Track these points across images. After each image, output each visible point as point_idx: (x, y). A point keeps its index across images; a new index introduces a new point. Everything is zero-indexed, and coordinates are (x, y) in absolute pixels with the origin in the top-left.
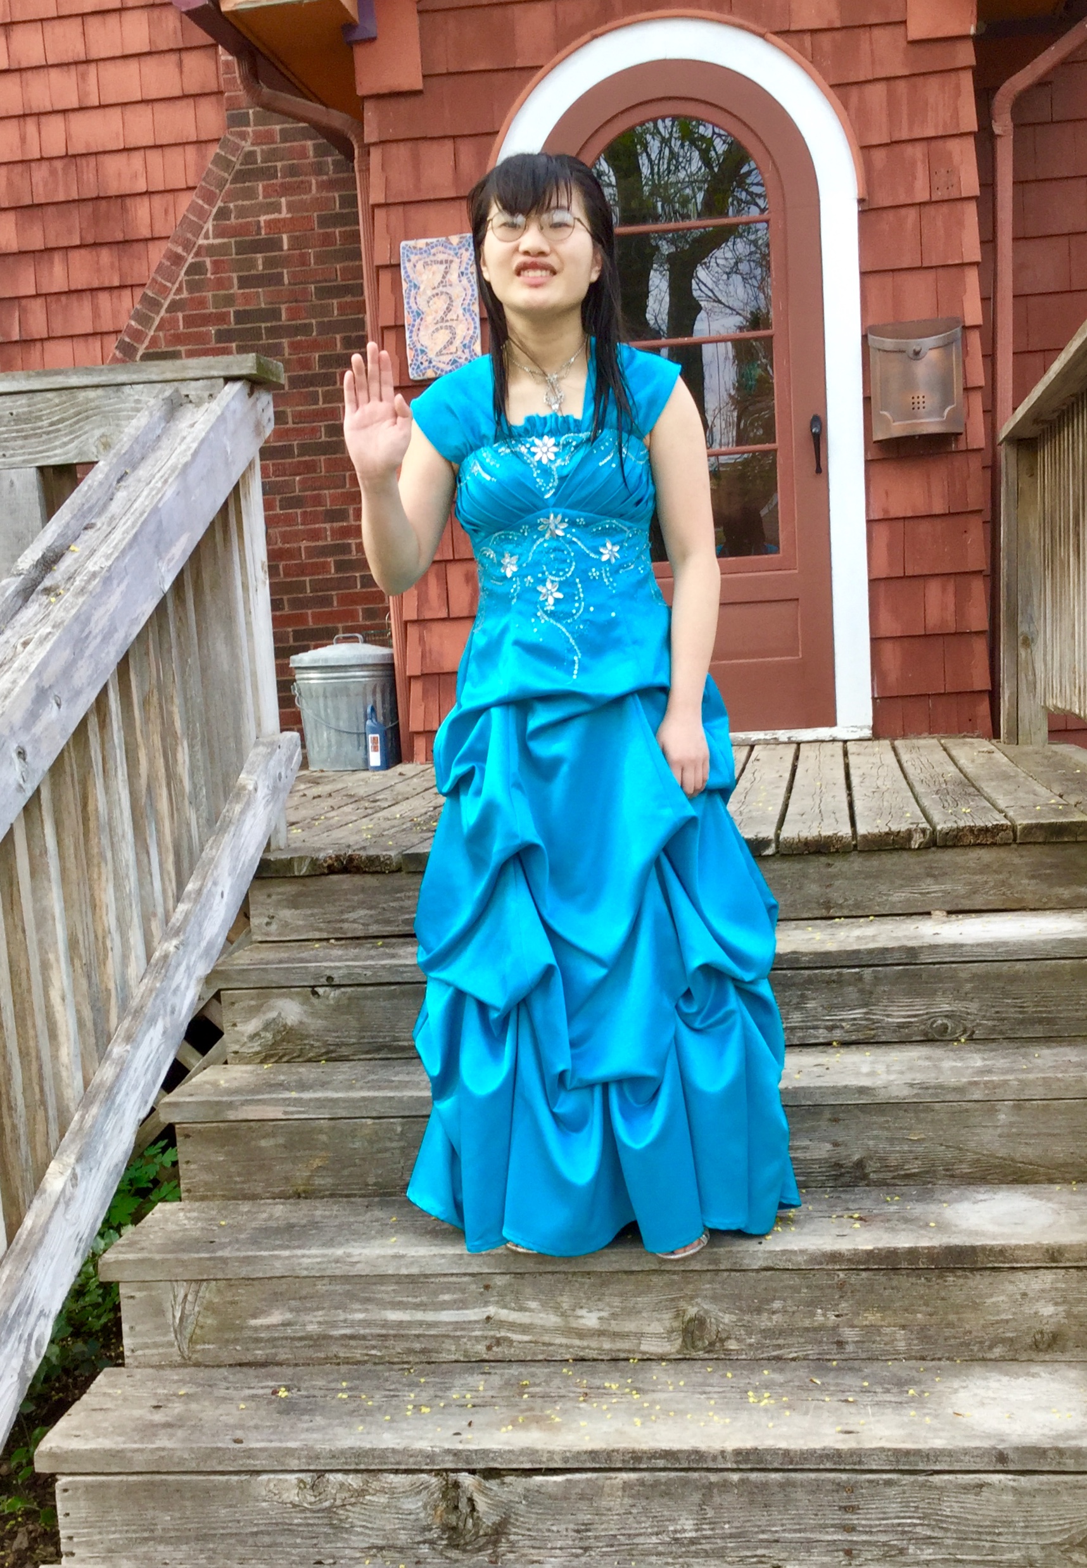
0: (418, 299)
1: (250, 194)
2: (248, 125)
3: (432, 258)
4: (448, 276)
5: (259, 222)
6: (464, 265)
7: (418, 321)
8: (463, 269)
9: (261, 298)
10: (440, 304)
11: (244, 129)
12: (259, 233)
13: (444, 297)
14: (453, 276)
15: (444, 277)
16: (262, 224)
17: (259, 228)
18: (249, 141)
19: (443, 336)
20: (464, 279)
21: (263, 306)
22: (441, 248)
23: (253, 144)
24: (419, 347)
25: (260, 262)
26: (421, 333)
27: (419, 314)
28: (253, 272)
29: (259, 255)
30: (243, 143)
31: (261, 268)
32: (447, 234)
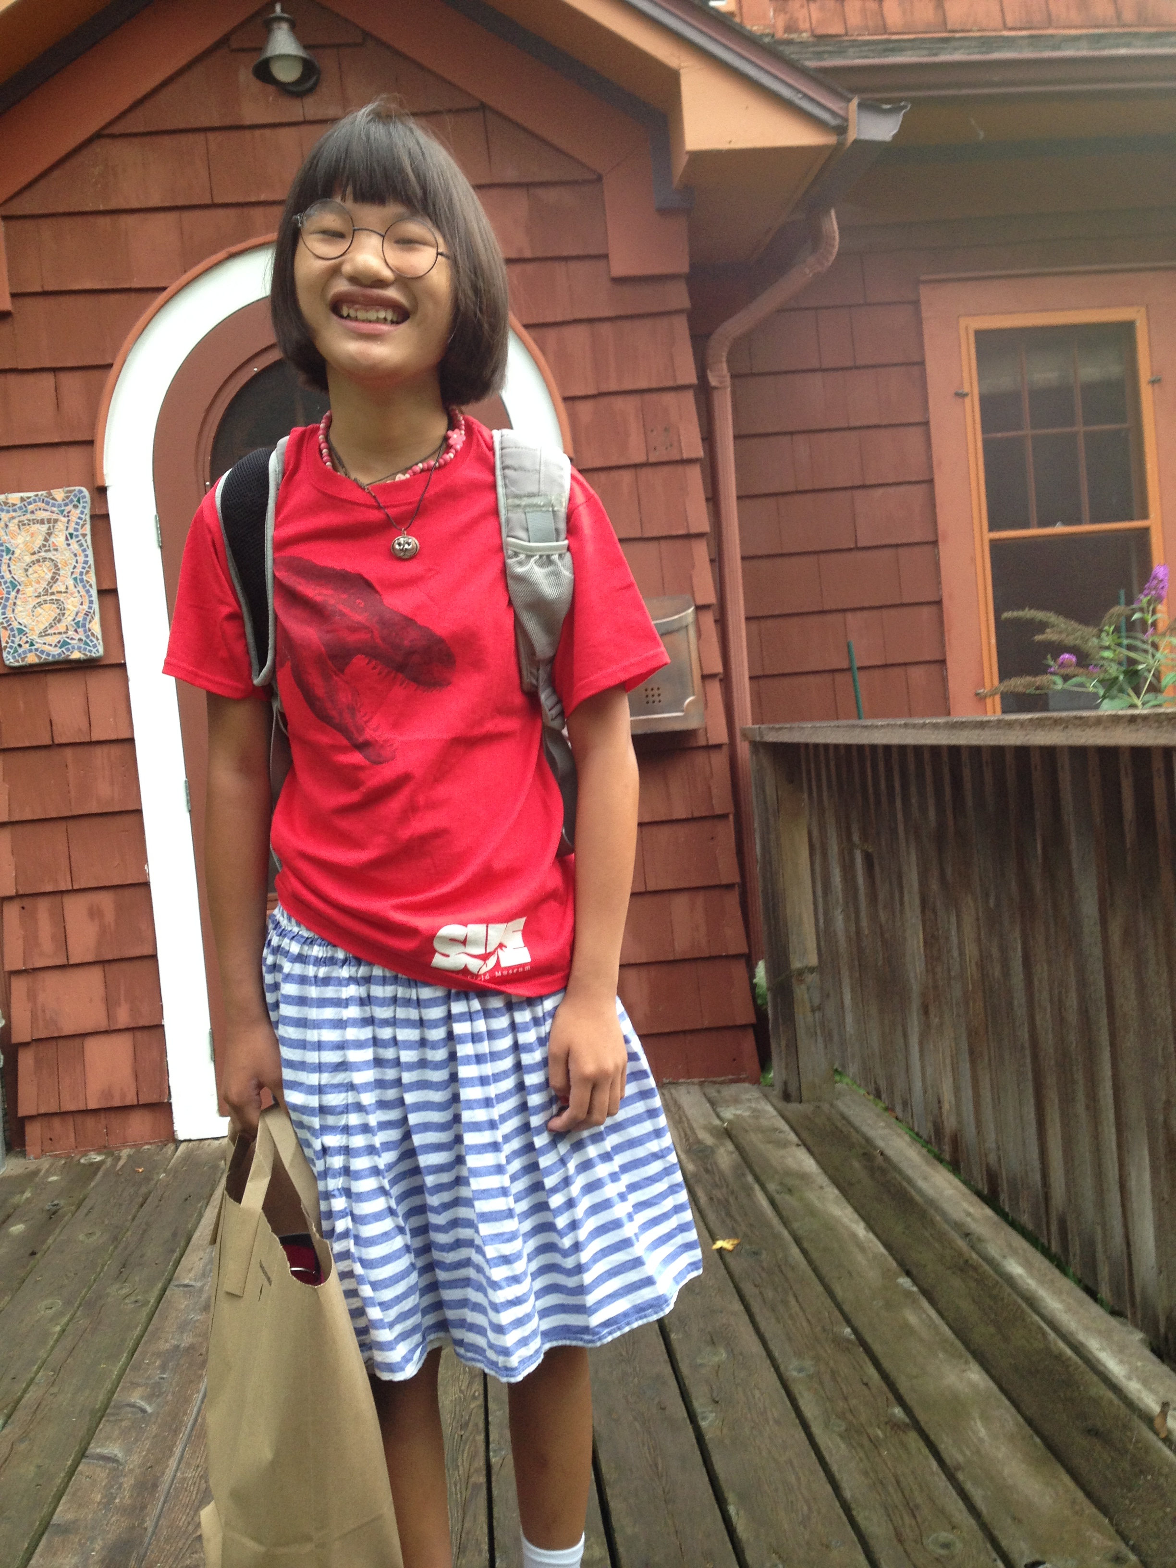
0: (12, 567)
3: (29, 516)
4: (52, 539)
6: (73, 525)
7: (13, 594)
8: (71, 530)
10: (45, 572)
13: (47, 563)
14: (59, 539)
15: (46, 540)
19: (47, 614)
20: (73, 542)
22: (40, 504)
24: (15, 625)
26: (18, 609)
27: (14, 586)
32: (49, 488)
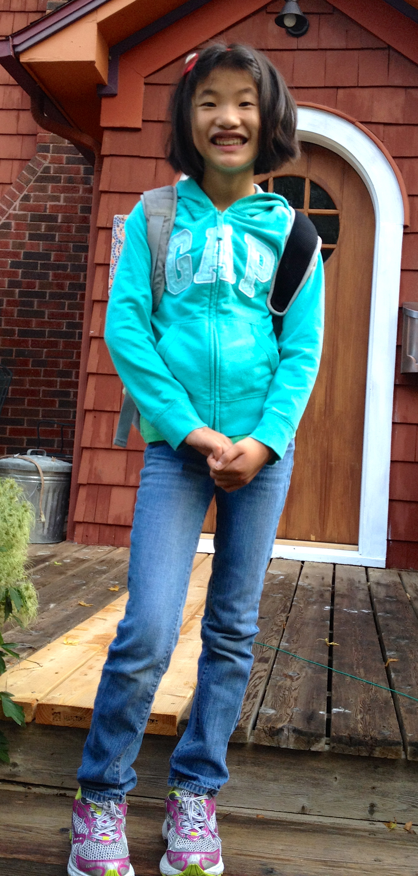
1: (43, 189)
2: (48, 152)
5: (46, 205)
9: (41, 246)
11: (46, 154)
12: (45, 212)
16: (48, 206)
17: (46, 208)
18: (48, 161)
21: (41, 251)
23: (50, 163)
25: (43, 227)
28: (38, 232)
29: (43, 223)
30: (44, 161)
31: (43, 230)
